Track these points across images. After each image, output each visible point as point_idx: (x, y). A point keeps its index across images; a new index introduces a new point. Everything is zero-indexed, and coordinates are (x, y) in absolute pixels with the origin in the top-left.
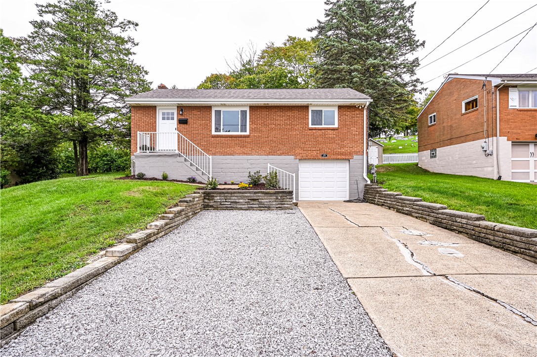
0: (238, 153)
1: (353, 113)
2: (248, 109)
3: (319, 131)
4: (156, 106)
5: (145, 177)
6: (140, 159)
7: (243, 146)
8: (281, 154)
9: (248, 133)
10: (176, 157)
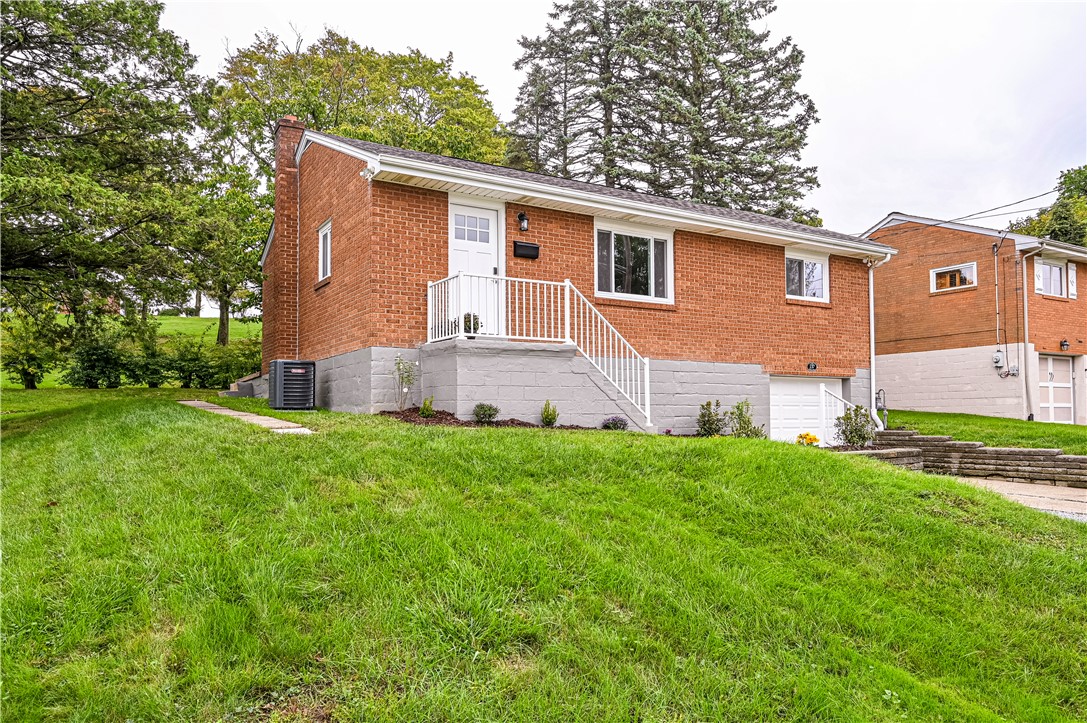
0: (653, 353)
1: (853, 274)
2: (669, 238)
3: (803, 309)
6: (473, 360)
7: (664, 336)
8: (740, 360)
9: (669, 300)
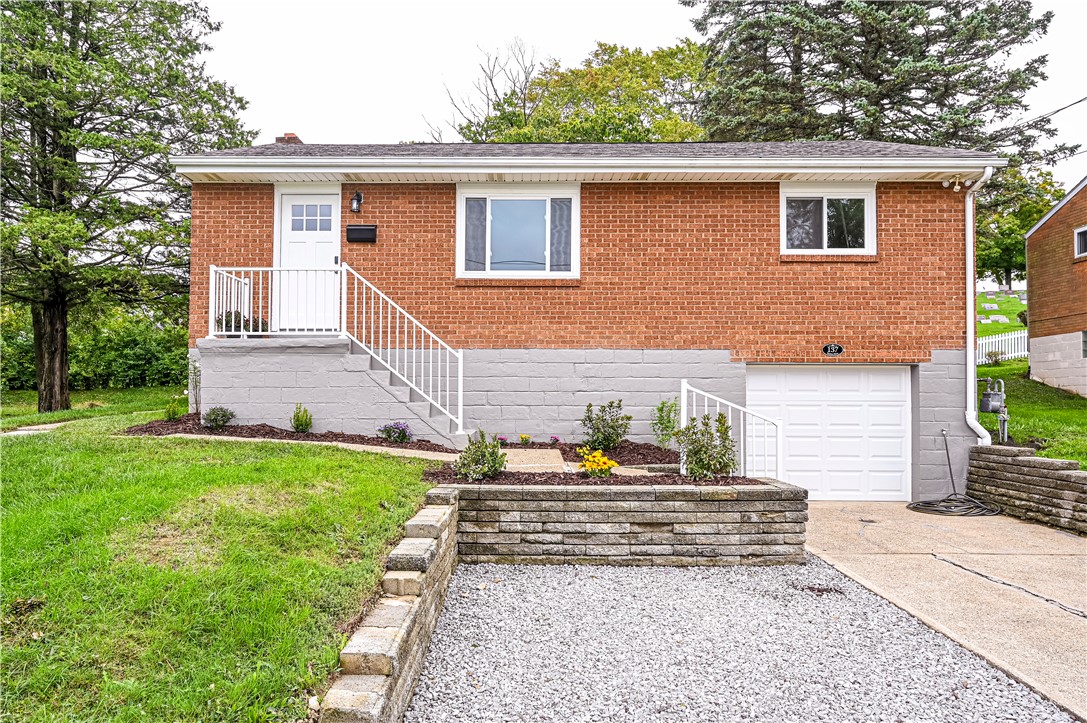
0: (542, 342)
1: (929, 206)
2: (575, 195)
3: (814, 268)
4: (272, 185)
5: (232, 422)
6: (218, 361)
7: (560, 318)
8: (686, 345)
9: (574, 273)
10: (342, 355)
